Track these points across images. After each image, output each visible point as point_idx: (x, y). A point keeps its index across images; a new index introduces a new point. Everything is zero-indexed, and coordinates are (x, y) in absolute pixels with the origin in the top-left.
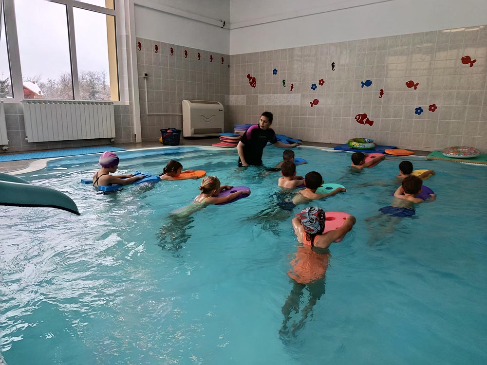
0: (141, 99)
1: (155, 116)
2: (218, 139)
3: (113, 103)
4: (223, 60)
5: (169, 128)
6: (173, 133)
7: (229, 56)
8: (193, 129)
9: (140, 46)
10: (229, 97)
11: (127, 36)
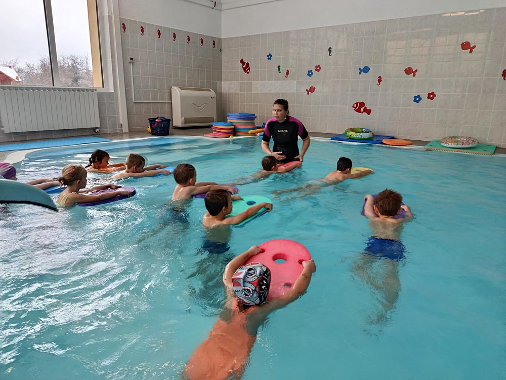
0: (127, 86)
1: (143, 104)
2: (210, 129)
3: (96, 90)
4: (214, 44)
5: (158, 117)
6: (162, 122)
7: (220, 39)
8: (183, 118)
9: (124, 28)
10: (221, 84)
11: (110, 17)
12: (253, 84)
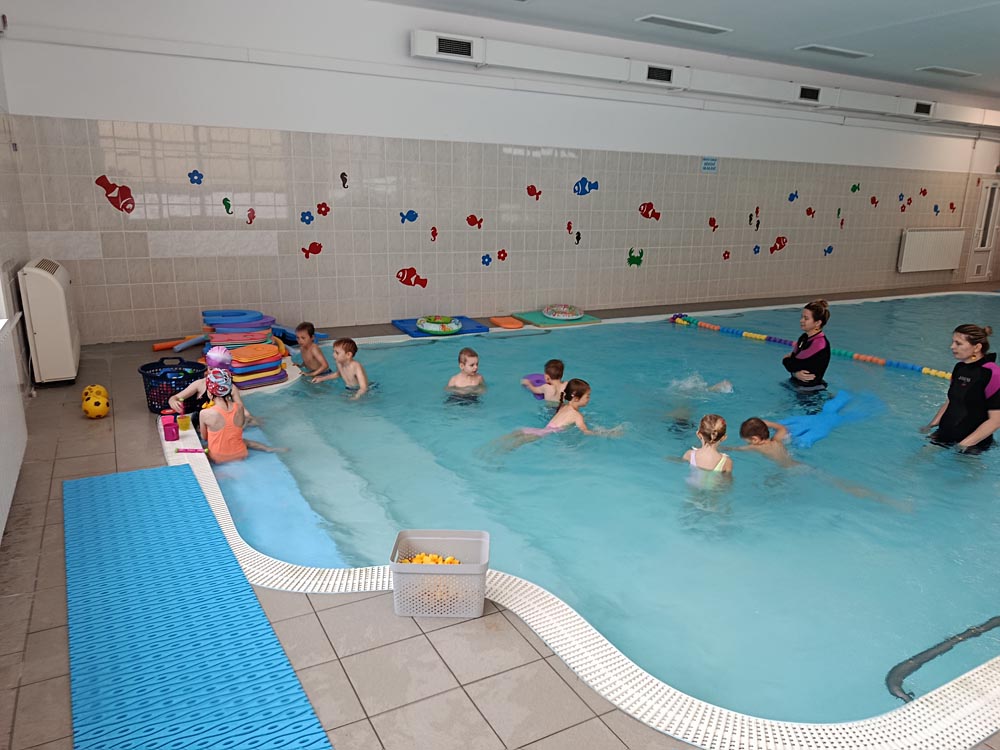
7: (9, 116)
12: (149, 236)
